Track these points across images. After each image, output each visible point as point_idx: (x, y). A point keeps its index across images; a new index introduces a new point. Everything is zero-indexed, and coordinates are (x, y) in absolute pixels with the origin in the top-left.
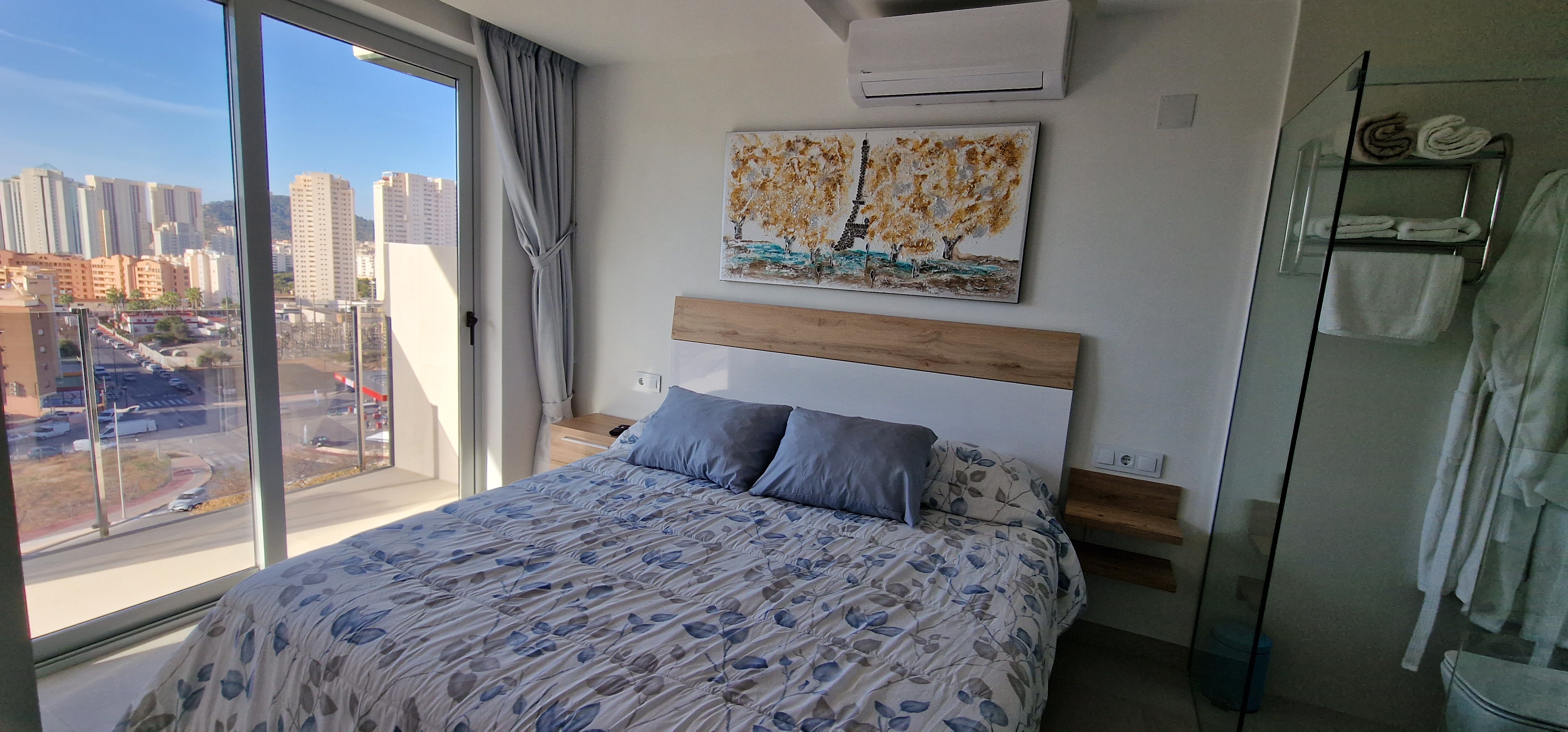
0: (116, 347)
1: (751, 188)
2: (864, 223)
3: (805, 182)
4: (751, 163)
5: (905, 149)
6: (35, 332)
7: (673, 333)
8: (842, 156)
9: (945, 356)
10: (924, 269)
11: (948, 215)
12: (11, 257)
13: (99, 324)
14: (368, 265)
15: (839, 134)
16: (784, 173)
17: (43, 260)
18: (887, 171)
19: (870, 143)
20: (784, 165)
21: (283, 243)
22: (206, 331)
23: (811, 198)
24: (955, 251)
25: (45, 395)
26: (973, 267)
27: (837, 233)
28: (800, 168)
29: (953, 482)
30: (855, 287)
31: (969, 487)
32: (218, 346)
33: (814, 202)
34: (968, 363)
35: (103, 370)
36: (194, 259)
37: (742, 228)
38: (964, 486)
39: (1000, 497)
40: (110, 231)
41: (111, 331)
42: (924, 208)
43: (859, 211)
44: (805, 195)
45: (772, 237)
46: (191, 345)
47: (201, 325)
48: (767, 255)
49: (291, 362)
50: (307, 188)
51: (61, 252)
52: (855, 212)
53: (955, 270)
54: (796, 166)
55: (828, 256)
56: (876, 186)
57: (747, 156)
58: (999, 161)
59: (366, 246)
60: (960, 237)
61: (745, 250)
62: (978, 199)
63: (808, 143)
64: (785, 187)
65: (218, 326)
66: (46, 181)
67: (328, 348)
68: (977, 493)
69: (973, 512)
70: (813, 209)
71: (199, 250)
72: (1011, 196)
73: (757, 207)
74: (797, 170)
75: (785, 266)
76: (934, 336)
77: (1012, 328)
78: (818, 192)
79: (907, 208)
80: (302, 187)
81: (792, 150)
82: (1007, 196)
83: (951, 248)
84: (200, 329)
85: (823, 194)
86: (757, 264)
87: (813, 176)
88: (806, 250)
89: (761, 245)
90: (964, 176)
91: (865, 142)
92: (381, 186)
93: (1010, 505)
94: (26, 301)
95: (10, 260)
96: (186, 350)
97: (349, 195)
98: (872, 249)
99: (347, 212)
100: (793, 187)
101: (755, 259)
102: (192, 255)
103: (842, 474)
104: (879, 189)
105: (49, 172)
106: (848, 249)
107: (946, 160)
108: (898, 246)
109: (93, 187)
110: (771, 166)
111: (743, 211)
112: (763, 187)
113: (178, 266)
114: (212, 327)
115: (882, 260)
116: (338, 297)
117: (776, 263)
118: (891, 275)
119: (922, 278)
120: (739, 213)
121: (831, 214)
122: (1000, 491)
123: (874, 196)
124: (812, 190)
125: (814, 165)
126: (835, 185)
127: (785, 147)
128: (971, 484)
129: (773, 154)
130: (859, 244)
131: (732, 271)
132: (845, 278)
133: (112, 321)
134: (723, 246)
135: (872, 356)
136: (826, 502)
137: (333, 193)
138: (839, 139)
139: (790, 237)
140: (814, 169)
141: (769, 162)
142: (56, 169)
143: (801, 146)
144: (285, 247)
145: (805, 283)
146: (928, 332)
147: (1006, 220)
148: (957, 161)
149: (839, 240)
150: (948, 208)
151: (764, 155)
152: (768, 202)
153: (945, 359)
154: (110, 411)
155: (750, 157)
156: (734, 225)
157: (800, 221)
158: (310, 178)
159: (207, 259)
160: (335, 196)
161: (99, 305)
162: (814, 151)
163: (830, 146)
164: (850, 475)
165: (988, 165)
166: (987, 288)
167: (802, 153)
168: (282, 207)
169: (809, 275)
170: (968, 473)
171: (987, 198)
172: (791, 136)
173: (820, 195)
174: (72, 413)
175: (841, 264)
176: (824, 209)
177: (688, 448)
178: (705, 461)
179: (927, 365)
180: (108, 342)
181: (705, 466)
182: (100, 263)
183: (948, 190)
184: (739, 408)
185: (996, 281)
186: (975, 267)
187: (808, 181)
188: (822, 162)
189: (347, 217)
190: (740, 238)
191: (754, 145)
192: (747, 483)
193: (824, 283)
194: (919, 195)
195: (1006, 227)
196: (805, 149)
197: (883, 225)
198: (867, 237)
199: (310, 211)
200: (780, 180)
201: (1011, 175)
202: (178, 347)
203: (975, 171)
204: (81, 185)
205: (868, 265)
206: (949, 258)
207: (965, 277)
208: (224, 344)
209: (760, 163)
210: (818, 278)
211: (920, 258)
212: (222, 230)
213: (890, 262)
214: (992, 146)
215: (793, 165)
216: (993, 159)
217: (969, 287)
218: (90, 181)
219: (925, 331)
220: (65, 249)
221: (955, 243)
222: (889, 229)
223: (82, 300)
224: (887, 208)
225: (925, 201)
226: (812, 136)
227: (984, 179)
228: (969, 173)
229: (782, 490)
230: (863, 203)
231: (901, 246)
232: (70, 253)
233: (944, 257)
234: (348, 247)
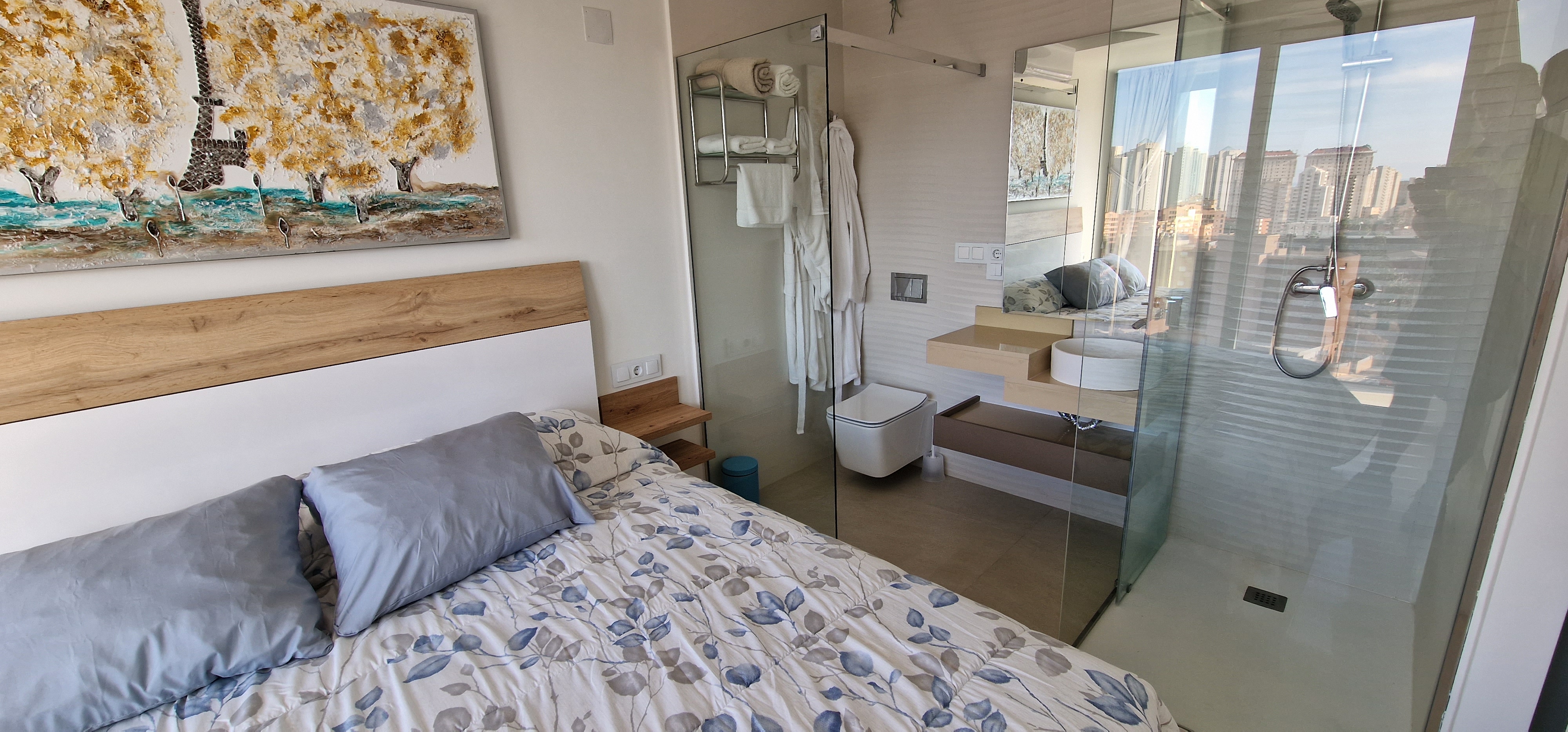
2: (234, 139)
5: (278, 15)
9: (444, 322)
10: (373, 209)
11: (388, 127)
18: (253, 48)
24: (413, 180)
26: (446, 200)
27: (176, 158)
29: (559, 459)
31: (575, 455)
33: (87, 95)
34: (476, 322)
38: (571, 457)
39: (607, 449)
42: (346, 116)
43: (216, 117)
52: (207, 118)
53: (422, 206)
56: (237, 74)
58: (440, 55)
60: (415, 159)
62: (426, 106)
68: (585, 458)
69: (596, 478)
72: (468, 104)
76: (419, 300)
77: (512, 269)
79: (315, 114)
82: (463, 105)
83: (407, 175)
85: (110, 82)
88: (100, 193)
90: (397, 72)
93: (619, 451)
98: (267, 184)
103: (490, 516)
104: (246, 78)
106: (213, 187)
107: (359, 42)
108: (318, 177)
115: (295, 200)
118: (321, 224)
119: (375, 222)
121: (145, 122)
122: (603, 443)
123: (239, 90)
126: (134, 63)
128: (577, 451)
130: (236, 177)
135: (330, 353)
146: (409, 297)
147: (471, 135)
148: (380, 47)
149: (186, 170)
150: (386, 118)
153: (445, 326)
164: (499, 509)
165: (426, 59)
166: (470, 225)
169: (132, 243)
170: (566, 441)
171: (438, 106)
179: (424, 340)
183: (378, 91)
185: (478, 214)
186: (447, 199)
194: (332, 97)
195: (472, 144)
197: (277, 143)
198: (250, 162)
201: (460, 76)
203: (411, 66)
206: (408, 190)
207: (438, 212)
210: (157, 245)
211: (362, 193)
213: (311, 203)
214: (425, 32)
216: (431, 52)
217: (447, 226)
219: (403, 296)
221: (411, 168)
222: (294, 149)
224: (276, 115)
225: (345, 105)
227: (426, 78)
228: (401, 67)
230: (219, 103)
231: (324, 176)
233: (400, 188)
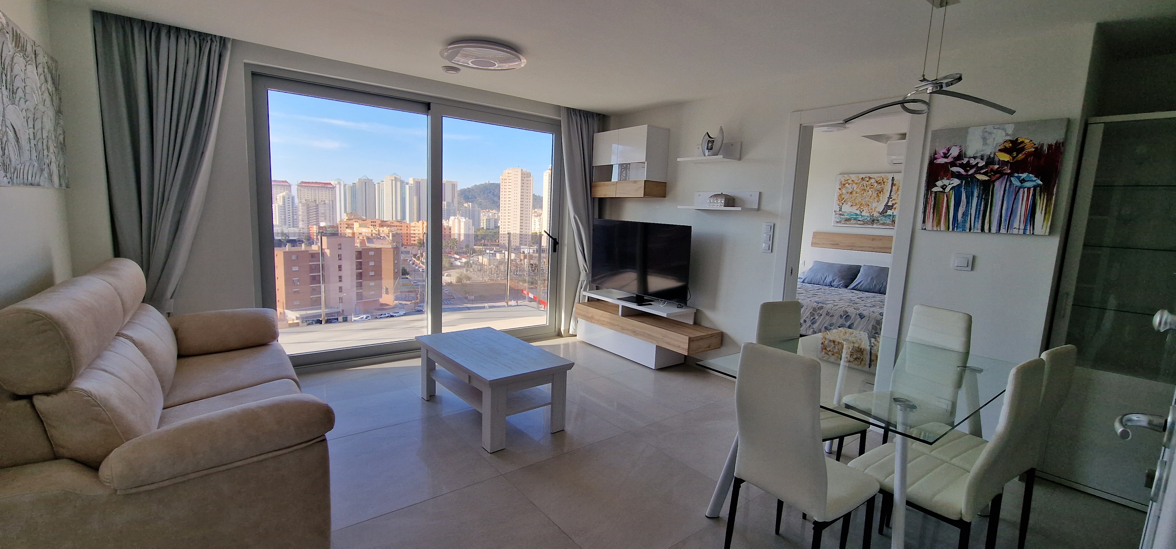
0: (421, 271)
1: (847, 194)
2: (892, 205)
3: (868, 191)
4: (847, 185)
6: (394, 262)
7: (811, 245)
8: (884, 182)
12: (380, 223)
13: (413, 258)
14: (537, 223)
15: (883, 175)
16: (860, 188)
17: (392, 224)
19: (894, 178)
20: (860, 186)
21: (493, 211)
22: (458, 263)
23: (871, 197)
25: (395, 294)
27: (881, 208)
28: (866, 187)
30: (888, 227)
32: (464, 271)
33: (872, 198)
35: (416, 283)
36: (454, 222)
37: (842, 207)
40: (417, 208)
41: (418, 262)
43: (890, 201)
44: (869, 196)
45: (854, 210)
46: (452, 270)
47: (456, 259)
48: (852, 216)
49: (498, 282)
50: (509, 178)
51: (397, 220)
52: (888, 201)
54: (865, 186)
55: (877, 216)
56: (897, 192)
57: (845, 183)
59: (536, 212)
61: (843, 215)
63: (870, 178)
64: (860, 193)
65: (464, 260)
66: (394, 182)
67: (517, 274)
70: (871, 200)
71: (456, 217)
73: (849, 200)
74: (865, 187)
75: (859, 220)
78: (873, 194)
80: (507, 178)
81: (863, 180)
84: (456, 262)
85: (876, 195)
86: (847, 220)
87: (872, 189)
88: (868, 214)
89: (849, 213)
91: (893, 178)
92: (548, 174)
94: (392, 245)
95: (379, 224)
96: (450, 273)
97: (530, 180)
98: (895, 214)
99: (529, 191)
100: (863, 193)
101: (847, 218)
102: (453, 220)
103: (880, 282)
104: (898, 193)
105: (395, 177)
106: (885, 214)
109: (412, 184)
110: (855, 186)
111: (843, 201)
112: (851, 193)
113: (447, 226)
114: (461, 261)
116: (521, 244)
117: (855, 219)
120: (841, 202)
121: (879, 202)
123: (896, 195)
124: (871, 194)
125: (872, 185)
126: (880, 192)
127: (861, 179)
129: (856, 182)
130: (889, 212)
131: (837, 222)
132: (883, 224)
133: (418, 256)
134: (834, 213)
136: (874, 290)
137: (522, 180)
138: (882, 176)
139: (862, 210)
140: (872, 187)
141: (854, 184)
142: (398, 176)
143: (867, 179)
144: (494, 214)
145: (867, 226)
149: (882, 211)
151: (852, 182)
152: (853, 198)
154: (421, 304)
155: (847, 183)
156: (839, 206)
157: (866, 205)
158: (511, 172)
159: (459, 221)
160: (523, 182)
161: (413, 248)
162: (872, 181)
163: (879, 179)
164: (883, 283)
167: (867, 181)
168: (493, 190)
169: (869, 223)
172: (863, 176)
173: (874, 195)
174: (406, 304)
175: (882, 219)
176: (876, 200)
177: (825, 277)
178: (831, 280)
180: (417, 268)
181: (831, 281)
182: (414, 225)
184: (842, 266)
187: (870, 191)
188: (876, 184)
189: (528, 194)
190: (841, 211)
191: (848, 179)
192: (846, 287)
193: (875, 226)
196: (869, 180)
198: (893, 209)
199: (510, 192)
200: (858, 190)
202: (446, 271)
204: (407, 184)
205: (893, 219)
208: (467, 271)
209: (850, 185)
210: (873, 224)
212: (466, 205)
215: (864, 186)
218: (411, 181)
220: (399, 218)
223: (406, 245)
226: (871, 176)
229: (859, 287)
230: (891, 198)
232: (401, 220)
234: (528, 213)
